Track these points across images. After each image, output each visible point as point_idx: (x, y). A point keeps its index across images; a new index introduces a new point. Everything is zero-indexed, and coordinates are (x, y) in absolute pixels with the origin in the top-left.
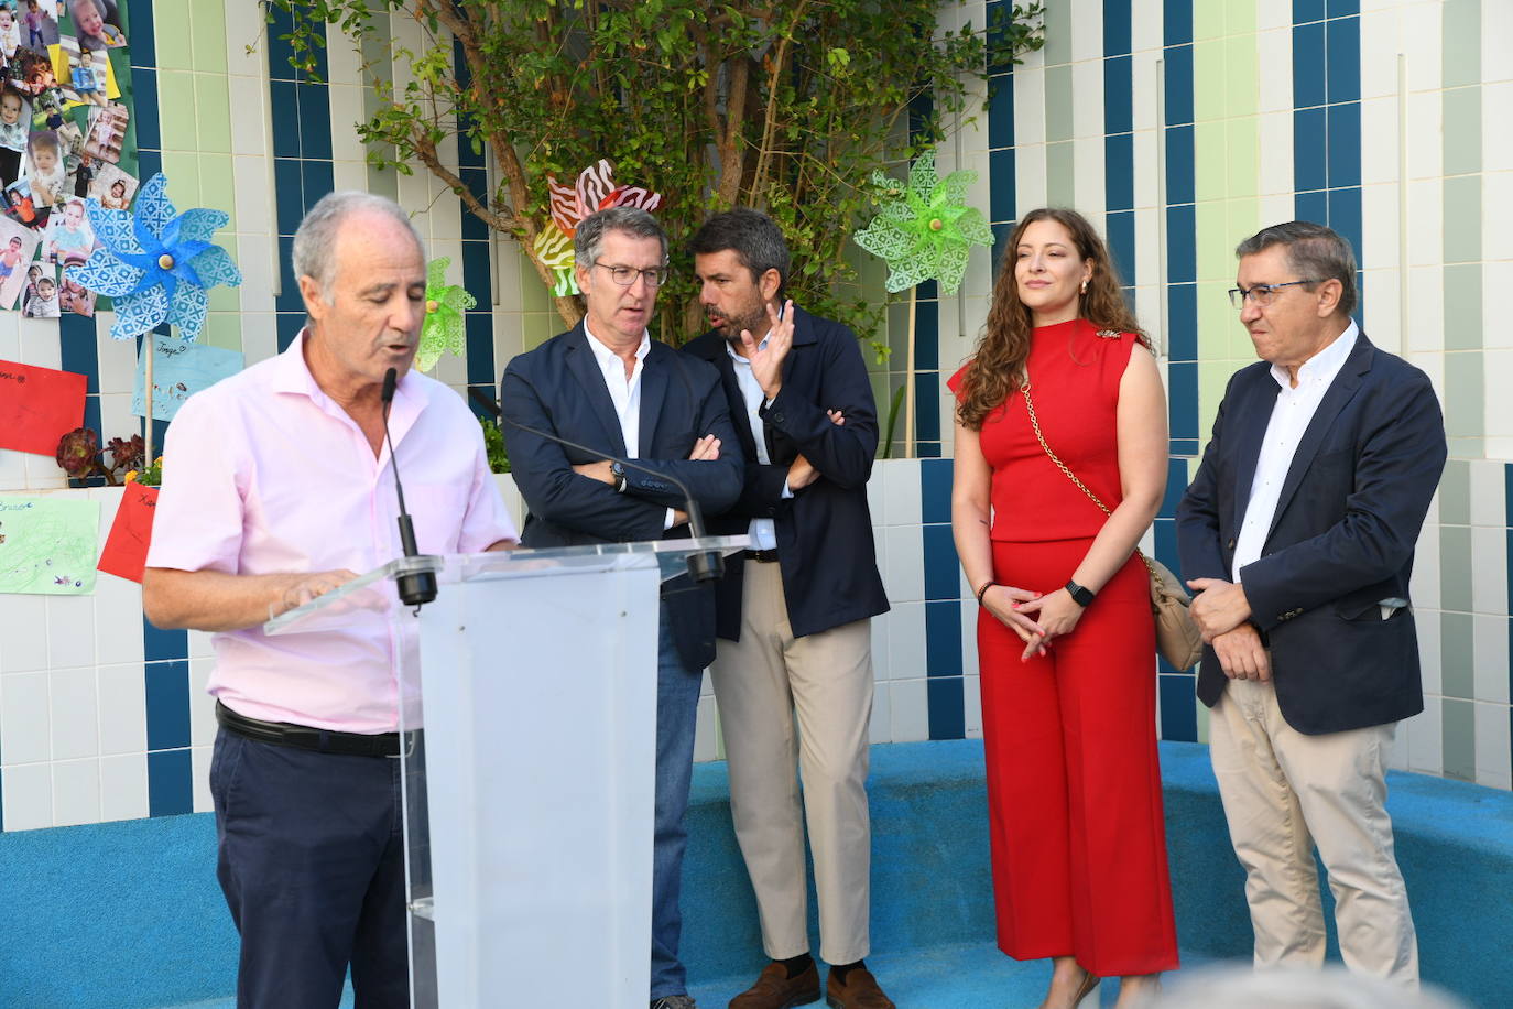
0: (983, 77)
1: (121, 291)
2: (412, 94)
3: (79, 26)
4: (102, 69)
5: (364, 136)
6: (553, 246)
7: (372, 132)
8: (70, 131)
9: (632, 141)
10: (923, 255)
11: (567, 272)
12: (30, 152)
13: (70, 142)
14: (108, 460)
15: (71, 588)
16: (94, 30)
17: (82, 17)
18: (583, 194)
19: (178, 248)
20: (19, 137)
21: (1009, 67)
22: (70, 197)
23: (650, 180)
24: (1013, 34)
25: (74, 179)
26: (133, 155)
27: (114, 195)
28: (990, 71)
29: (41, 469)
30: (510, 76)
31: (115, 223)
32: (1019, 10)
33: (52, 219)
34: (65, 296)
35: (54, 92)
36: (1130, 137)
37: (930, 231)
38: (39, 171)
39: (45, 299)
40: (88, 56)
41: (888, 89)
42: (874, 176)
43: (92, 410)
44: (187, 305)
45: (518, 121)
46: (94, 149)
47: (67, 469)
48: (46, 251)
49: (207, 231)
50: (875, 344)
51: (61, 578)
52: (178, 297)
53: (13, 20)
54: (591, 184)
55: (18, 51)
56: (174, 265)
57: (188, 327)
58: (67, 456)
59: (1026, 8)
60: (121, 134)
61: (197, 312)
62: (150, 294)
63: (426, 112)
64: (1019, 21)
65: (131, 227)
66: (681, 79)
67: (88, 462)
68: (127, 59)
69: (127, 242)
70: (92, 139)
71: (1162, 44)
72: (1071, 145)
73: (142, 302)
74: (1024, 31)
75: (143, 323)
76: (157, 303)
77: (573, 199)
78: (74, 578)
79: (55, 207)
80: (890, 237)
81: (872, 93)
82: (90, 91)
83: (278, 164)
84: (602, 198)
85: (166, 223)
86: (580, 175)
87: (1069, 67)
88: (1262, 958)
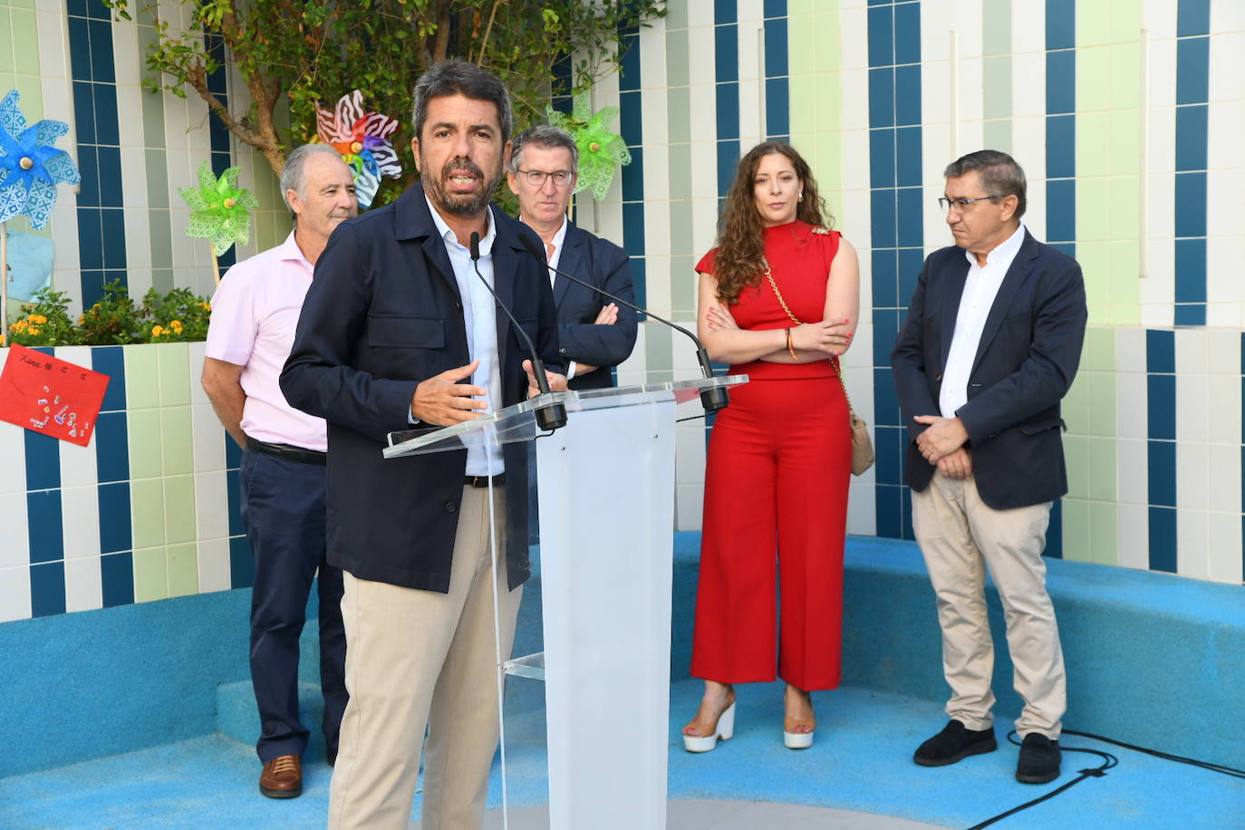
0: (617, 37)
5: (151, 65)
9: (367, 77)
19: (34, 154)
21: (637, 30)
24: (640, 5)
28: (620, 33)
36: (737, 85)
37: (590, 152)
42: (547, 107)
44: (37, 199)
49: (51, 139)
52: (31, 194)
54: (345, 109)
56: (31, 168)
57: (37, 217)
61: (45, 205)
62: (6, 190)
66: (414, 28)
71: (763, 16)
72: (687, 91)
76: (13, 197)
83: (75, 85)
84: (354, 121)
85: (19, 132)
86: (338, 101)
87: (686, 32)
88: (951, 666)
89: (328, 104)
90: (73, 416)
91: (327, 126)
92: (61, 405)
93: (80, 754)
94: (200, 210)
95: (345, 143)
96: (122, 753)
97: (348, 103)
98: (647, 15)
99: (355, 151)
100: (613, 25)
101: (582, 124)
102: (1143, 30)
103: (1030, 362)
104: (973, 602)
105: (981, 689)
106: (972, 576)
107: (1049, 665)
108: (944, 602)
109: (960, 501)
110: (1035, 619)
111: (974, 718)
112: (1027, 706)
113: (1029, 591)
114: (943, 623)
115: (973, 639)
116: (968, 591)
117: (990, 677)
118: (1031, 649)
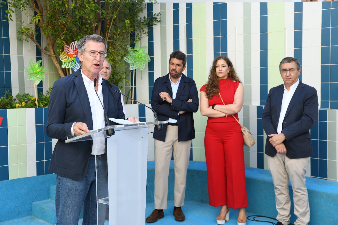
2: (31, 24)
5: (19, 33)
6: (63, 57)
7: (20, 32)
9: (78, 37)
11: (65, 63)
18: (71, 47)
21: (152, 25)
24: (154, 19)
28: (148, 26)
32: (155, 14)
36: (179, 41)
37: (139, 58)
42: (128, 46)
54: (73, 46)
59: (157, 14)
64: (155, 16)
66: (91, 24)
71: (186, 22)
72: (166, 42)
74: (156, 18)
80: (130, 59)
84: (75, 49)
86: (71, 43)
87: (166, 26)
88: (278, 206)
89: (68, 44)
91: (67, 50)
94: (31, 73)
95: (71, 55)
97: (74, 44)
98: (155, 22)
99: (74, 56)
100: (146, 24)
101: (136, 50)
102: (285, 28)
103: (303, 118)
104: (285, 188)
105: (287, 213)
106: (285, 181)
107: (305, 208)
108: (276, 188)
109: (283, 159)
110: (303, 194)
111: (285, 221)
112: (298, 219)
113: (301, 186)
114: (276, 194)
115: (285, 199)
116: (284, 185)
117: (290, 210)
118: (300, 203)
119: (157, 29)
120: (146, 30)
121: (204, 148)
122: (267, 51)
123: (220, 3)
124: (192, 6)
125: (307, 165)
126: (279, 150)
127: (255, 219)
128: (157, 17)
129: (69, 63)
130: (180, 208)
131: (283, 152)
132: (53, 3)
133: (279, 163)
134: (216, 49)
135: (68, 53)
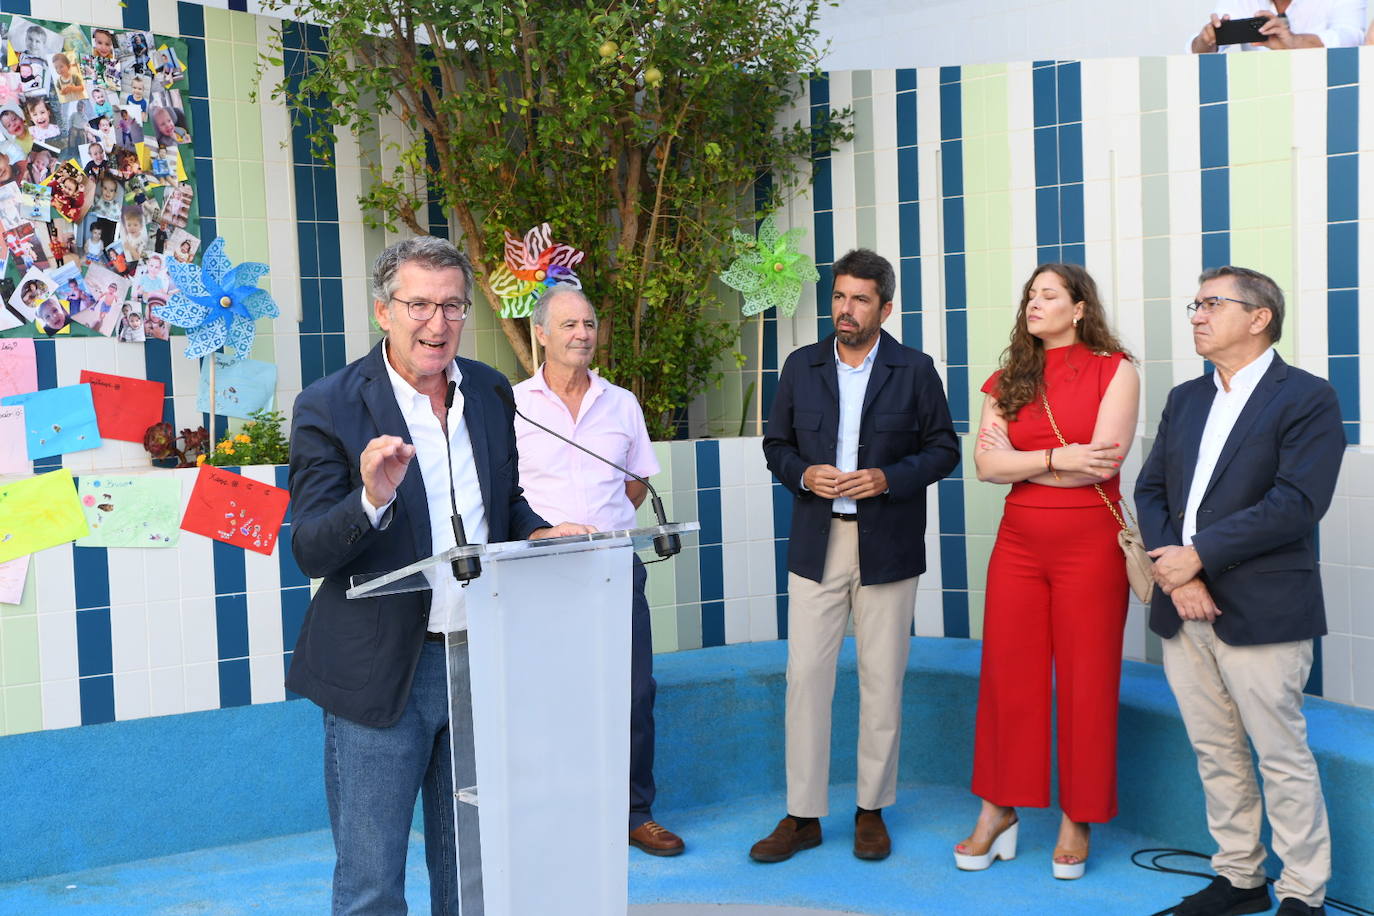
0: (810, 160)
1: (193, 324)
2: (399, 174)
3: (157, 129)
4: (173, 157)
5: (363, 205)
6: (502, 281)
7: (370, 202)
8: (151, 205)
9: (559, 208)
10: (769, 288)
11: (510, 301)
12: (123, 221)
13: (151, 213)
14: (180, 445)
15: (161, 543)
16: (168, 132)
17: (160, 122)
18: (529, 245)
19: (235, 293)
20: (115, 211)
21: (828, 153)
22: (151, 254)
23: (571, 235)
24: (831, 130)
25: (154, 240)
26: (195, 221)
27: (183, 251)
28: (814, 156)
29: (133, 453)
30: (470, 161)
31: (188, 274)
32: (835, 113)
33: (139, 270)
34: (148, 325)
35: (139, 178)
36: (917, 205)
37: (775, 271)
38: (130, 235)
39: (134, 328)
40: (164, 151)
41: (743, 170)
42: (734, 231)
43: (168, 409)
44: (240, 333)
45: (476, 193)
46: (168, 218)
47: (152, 452)
48: (135, 293)
49: (254, 278)
50: (734, 353)
51: (154, 535)
52: (234, 327)
53: (111, 125)
54: (535, 240)
55: (114, 148)
56: (231, 304)
57: (240, 348)
58: (152, 443)
59: (840, 112)
60: (188, 207)
61: (247, 338)
62: (213, 326)
63: (408, 188)
64: (836, 120)
65: (199, 276)
66: (596, 163)
67: (167, 448)
68: (192, 152)
69: (196, 287)
70: (167, 211)
71: (940, 138)
72: (873, 211)
73: (207, 330)
74: (839, 127)
75: (208, 347)
76: (219, 331)
77: (521, 249)
78: (164, 535)
79: (141, 261)
80: (745, 276)
81: (732, 172)
82: (165, 176)
83: (300, 226)
84: (542, 250)
85: (225, 274)
86: (527, 232)
87: (872, 154)
88: (1215, 819)
89: (519, 235)
90: (258, 528)
91: (517, 255)
92: (246, 518)
93: (266, 832)
96: (304, 832)
97: (537, 234)
98: (834, 140)
99: (538, 278)
100: (806, 149)
102: (1293, 148)
103: (1275, 492)
104: (1234, 752)
105: (1248, 844)
106: (1231, 725)
107: (1308, 828)
108: (1202, 753)
109: (1211, 648)
110: (1292, 779)
111: (1242, 875)
112: (1285, 870)
113: (1285, 748)
114: (1203, 774)
115: (1236, 792)
116: (1228, 741)
117: (1258, 832)
118: (1288, 810)
119: (843, 164)
120: (806, 169)
121: (984, 592)
122: (1228, 234)
123: (1056, 65)
124: (959, 79)
125: (1298, 670)
126: (1184, 607)
127: (1161, 862)
128: (843, 122)
129: (525, 299)
130: (877, 812)
131: (1200, 615)
132: (456, 101)
133: (1197, 659)
134: (1045, 232)
135: (519, 265)
